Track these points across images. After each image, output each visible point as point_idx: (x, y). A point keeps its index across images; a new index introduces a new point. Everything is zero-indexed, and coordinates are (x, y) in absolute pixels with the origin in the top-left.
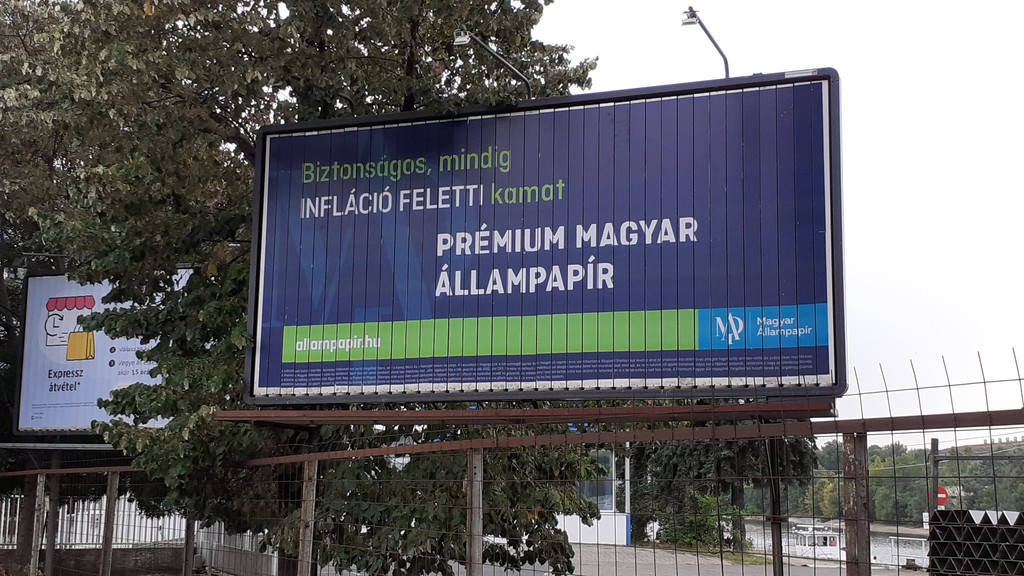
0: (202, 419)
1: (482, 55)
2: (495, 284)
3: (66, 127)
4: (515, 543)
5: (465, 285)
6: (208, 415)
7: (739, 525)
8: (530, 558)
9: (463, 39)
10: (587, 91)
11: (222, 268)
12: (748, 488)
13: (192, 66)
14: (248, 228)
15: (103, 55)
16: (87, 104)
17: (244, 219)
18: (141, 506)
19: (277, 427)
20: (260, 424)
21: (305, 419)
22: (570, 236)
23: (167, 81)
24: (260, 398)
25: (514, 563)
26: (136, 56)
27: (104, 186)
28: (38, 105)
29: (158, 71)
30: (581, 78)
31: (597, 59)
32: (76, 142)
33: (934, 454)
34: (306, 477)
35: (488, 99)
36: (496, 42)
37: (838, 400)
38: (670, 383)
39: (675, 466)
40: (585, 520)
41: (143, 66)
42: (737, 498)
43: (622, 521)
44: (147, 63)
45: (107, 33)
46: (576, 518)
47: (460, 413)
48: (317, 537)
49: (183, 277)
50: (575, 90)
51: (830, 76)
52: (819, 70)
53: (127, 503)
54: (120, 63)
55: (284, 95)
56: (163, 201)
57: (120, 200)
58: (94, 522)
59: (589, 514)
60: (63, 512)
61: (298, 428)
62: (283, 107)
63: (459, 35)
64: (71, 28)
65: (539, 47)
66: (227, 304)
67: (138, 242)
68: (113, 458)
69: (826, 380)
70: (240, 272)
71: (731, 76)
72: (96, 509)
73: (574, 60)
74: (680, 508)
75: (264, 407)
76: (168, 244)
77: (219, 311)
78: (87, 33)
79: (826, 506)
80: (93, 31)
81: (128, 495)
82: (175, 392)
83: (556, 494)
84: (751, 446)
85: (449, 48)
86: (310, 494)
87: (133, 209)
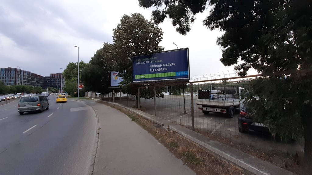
0: (128, 84)
1: (153, 47)
2: (156, 70)
4: (159, 95)
5: (153, 71)
7: (180, 93)
8: (160, 96)
13: (125, 50)
15: (116, 50)
16: (115, 54)
17: (131, 65)
18: (123, 93)
20: (134, 85)
22: (163, 65)
23: (123, 52)
26: (120, 49)
27: (117, 62)
28: (111, 55)
32: (114, 58)
33: (199, 85)
35: (154, 52)
36: (155, 46)
37: (189, 80)
38: (173, 79)
42: (180, 90)
43: (169, 93)
45: (117, 47)
46: (164, 93)
47: (153, 83)
48: (140, 95)
49: (125, 71)
50: (163, 51)
51: (188, 48)
54: (118, 50)
55: (134, 53)
59: (166, 92)
60: (116, 93)
61: (137, 85)
62: (134, 54)
65: (159, 47)
67: (121, 68)
68: (120, 88)
69: (188, 78)
71: (178, 49)
72: (119, 93)
73: (162, 48)
74: (175, 91)
75: (134, 83)
76: (124, 68)
78: (115, 47)
82: (125, 82)
83: (162, 91)
84: (181, 85)
85: (150, 47)
86: (139, 91)
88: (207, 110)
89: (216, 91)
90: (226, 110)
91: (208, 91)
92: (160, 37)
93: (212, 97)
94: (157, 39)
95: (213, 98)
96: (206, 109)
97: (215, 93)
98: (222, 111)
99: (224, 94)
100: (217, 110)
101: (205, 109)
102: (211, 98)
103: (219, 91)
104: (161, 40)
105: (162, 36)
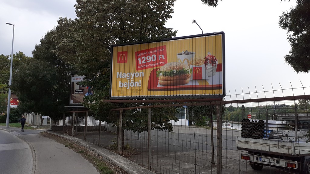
0: (101, 102)
3: (75, 46)
4: (161, 125)
6: (102, 101)
8: (164, 128)
10: (175, 37)
11: (105, 73)
15: (80, 31)
16: (79, 41)
17: (109, 63)
19: (116, 103)
20: (112, 103)
21: (121, 102)
24: (112, 98)
25: (161, 129)
26: (86, 31)
27: (82, 57)
29: (91, 34)
30: (174, 34)
31: (177, 31)
32: (78, 49)
34: (120, 113)
35: (155, 39)
39: (197, 111)
40: (175, 121)
41: (88, 34)
43: (187, 121)
44: (89, 33)
45: (81, 27)
48: (123, 124)
49: (98, 75)
50: (173, 37)
51: (223, 33)
52: (221, 32)
54: (84, 33)
56: (94, 60)
57: (85, 60)
63: (148, 26)
64: (74, 26)
65: (165, 28)
66: (106, 80)
67: (89, 68)
68: (85, 109)
70: (108, 73)
71: (203, 33)
73: (173, 31)
74: (198, 119)
75: (113, 99)
76: (95, 68)
77: (104, 81)
78: (77, 27)
79: (229, 118)
80: (78, 27)
82: (96, 97)
83: (169, 116)
86: (121, 116)
87: (88, 61)
88: (259, 162)
89: (279, 122)
90: (296, 163)
91: (261, 121)
92: (167, 9)
93: (268, 136)
94: (163, 12)
95: (272, 138)
96: (257, 159)
97: (276, 126)
98: (288, 164)
99: (294, 130)
100: (278, 162)
101: (253, 159)
102: (266, 137)
103: (284, 123)
104: (170, 15)
105: (172, 8)
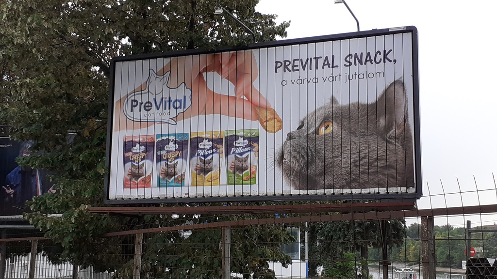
0: (81, 212)
1: (229, 19)
3: (10, 58)
6: (84, 209)
7: (365, 268)
9: (219, 11)
10: (284, 38)
11: (92, 132)
12: (370, 248)
13: (77, 25)
14: (106, 111)
15: (29, 20)
16: (20, 46)
17: (104, 106)
18: (49, 258)
19: (122, 216)
20: (112, 214)
21: (136, 211)
23: (63, 34)
24: (112, 201)
26: (46, 20)
27: (30, 89)
29: (59, 28)
30: (282, 31)
31: (290, 22)
32: (15, 66)
33: (468, 230)
34: (137, 242)
35: (233, 42)
36: (236, 13)
37: (418, 200)
39: (332, 236)
40: (284, 265)
41: (50, 26)
42: (364, 253)
43: (304, 265)
44: (53, 24)
45: (31, 8)
46: (279, 264)
47: (218, 208)
48: (143, 273)
50: (278, 38)
51: (412, 31)
52: (407, 27)
53: (42, 256)
54: (39, 24)
55: (125, 41)
56: (61, 97)
57: (38, 96)
58: (24, 267)
59: (286, 262)
60: (8, 262)
61: (132, 216)
62: (125, 47)
63: (217, 9)
64: (12, 6)
65: (259, 15)
66: (95, 151)
67: (48, 118)
68: (34, 233)
69: (412, 190)
70: (102, 134)
71: (360, 30)
72: (26, 260)
73: (278, 22)
74: (334, 258)
76: (64, 119)
77: (90, 155)
78: (21, 8)
79: (411, 258)
80: (24, 7)
81: (42, 253)
82: (67, 198)
83: (268, 251)
84: (372, 226)
85: (212, 16)
86: (139, 251)
87: (45, 101)
